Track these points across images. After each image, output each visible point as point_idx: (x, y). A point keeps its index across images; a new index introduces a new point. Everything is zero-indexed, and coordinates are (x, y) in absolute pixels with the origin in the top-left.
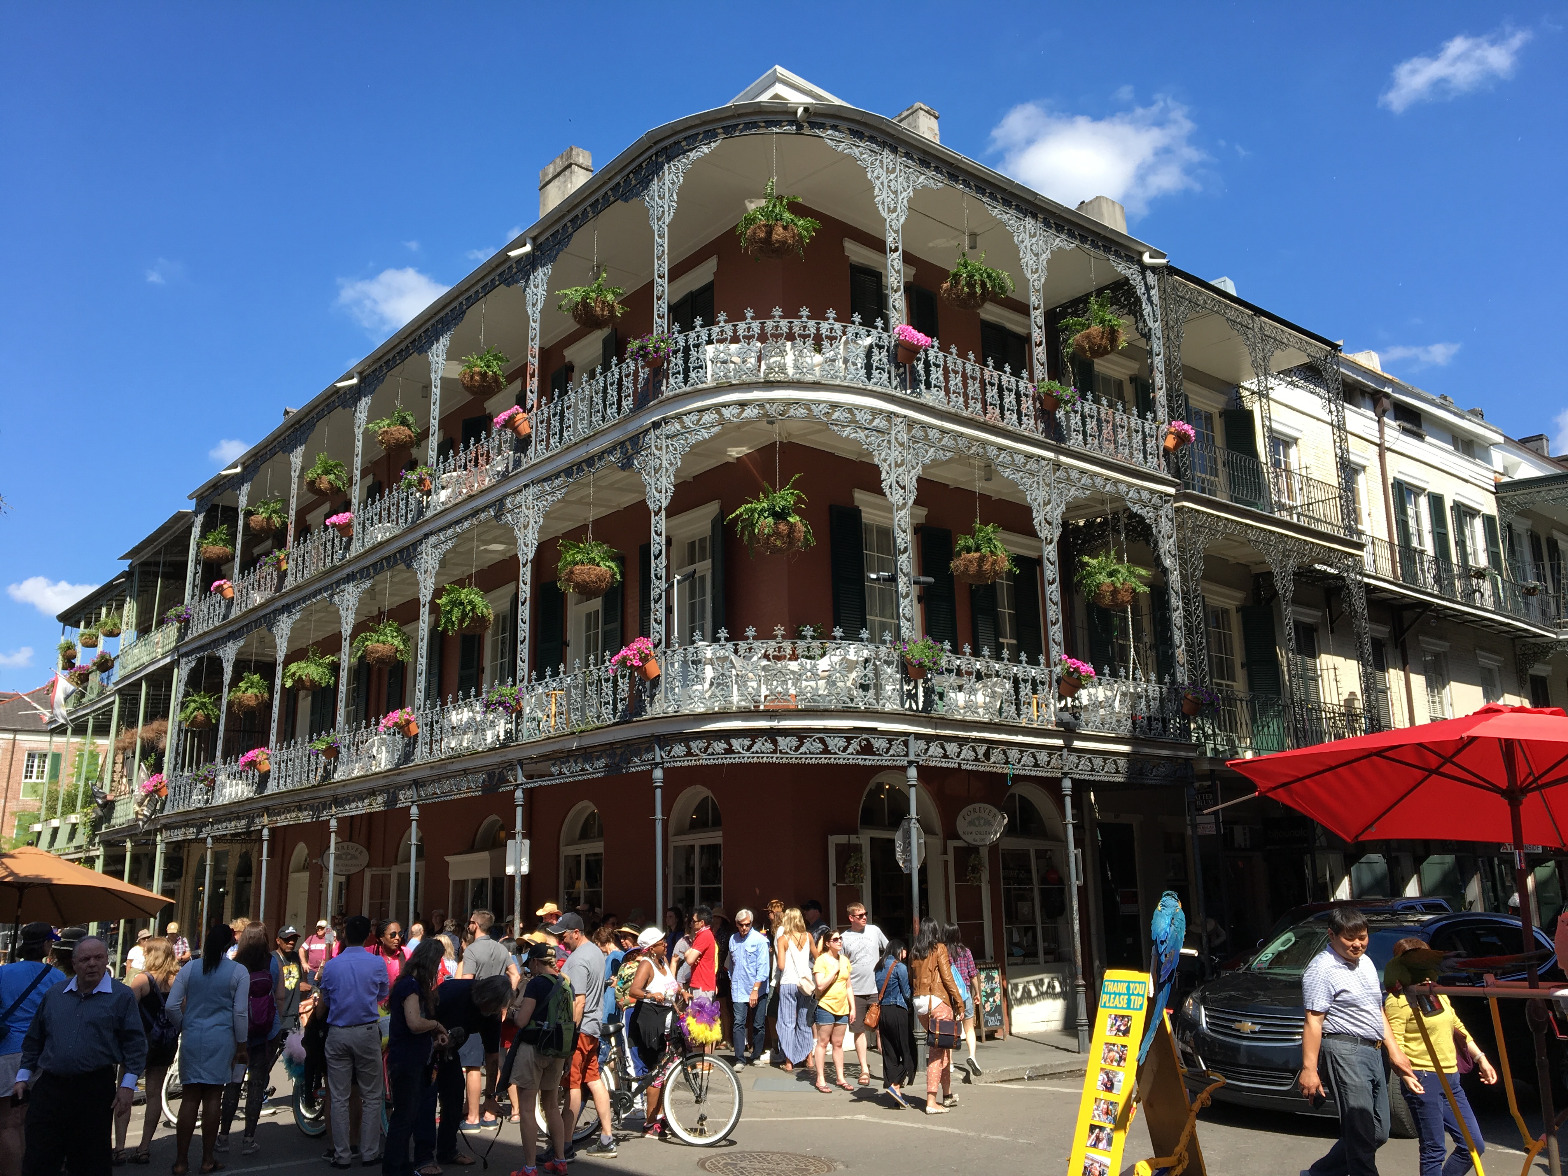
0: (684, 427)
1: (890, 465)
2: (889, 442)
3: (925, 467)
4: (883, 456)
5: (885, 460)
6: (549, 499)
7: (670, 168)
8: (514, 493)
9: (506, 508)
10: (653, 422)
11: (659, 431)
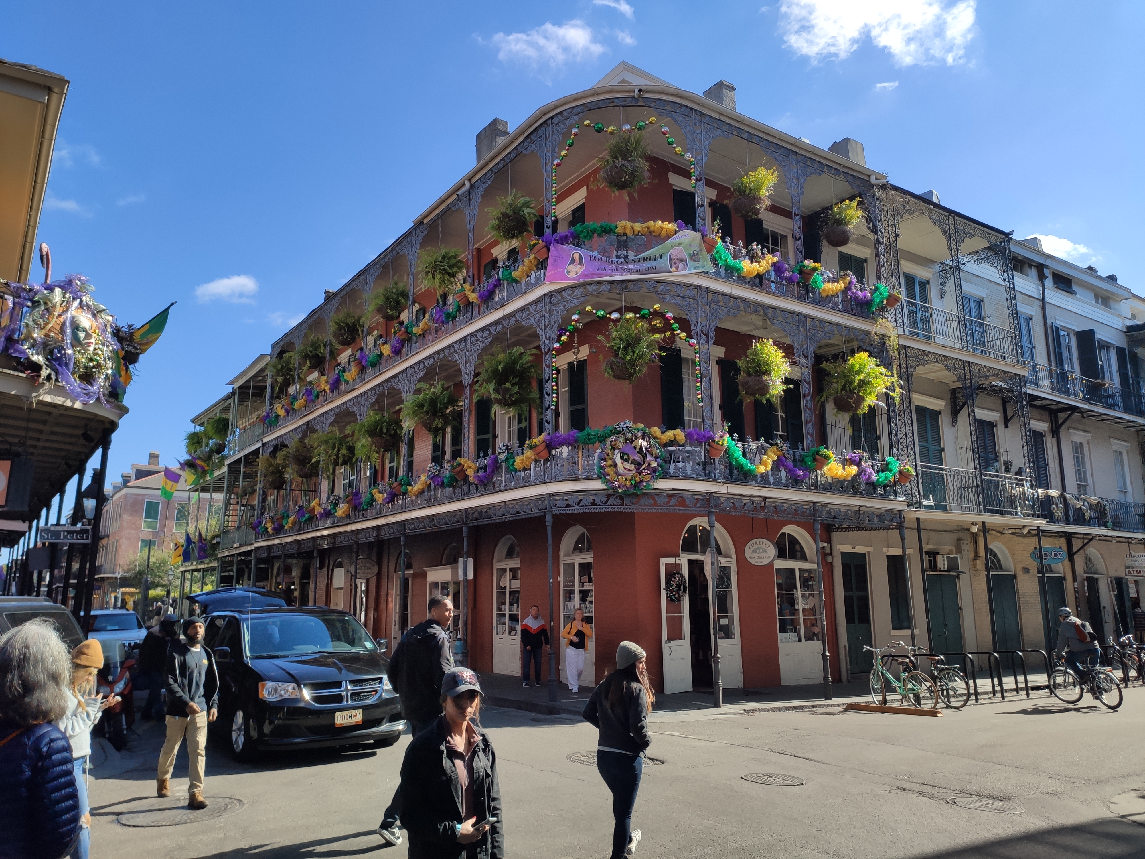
0: (564, 298)
1: (697, 320)
4: (692, 314)
6: (481, 345)
7: (553, 131)
8: (460, 341)
9: (455, 351)
10: (544, 295)
11: (548, 300)
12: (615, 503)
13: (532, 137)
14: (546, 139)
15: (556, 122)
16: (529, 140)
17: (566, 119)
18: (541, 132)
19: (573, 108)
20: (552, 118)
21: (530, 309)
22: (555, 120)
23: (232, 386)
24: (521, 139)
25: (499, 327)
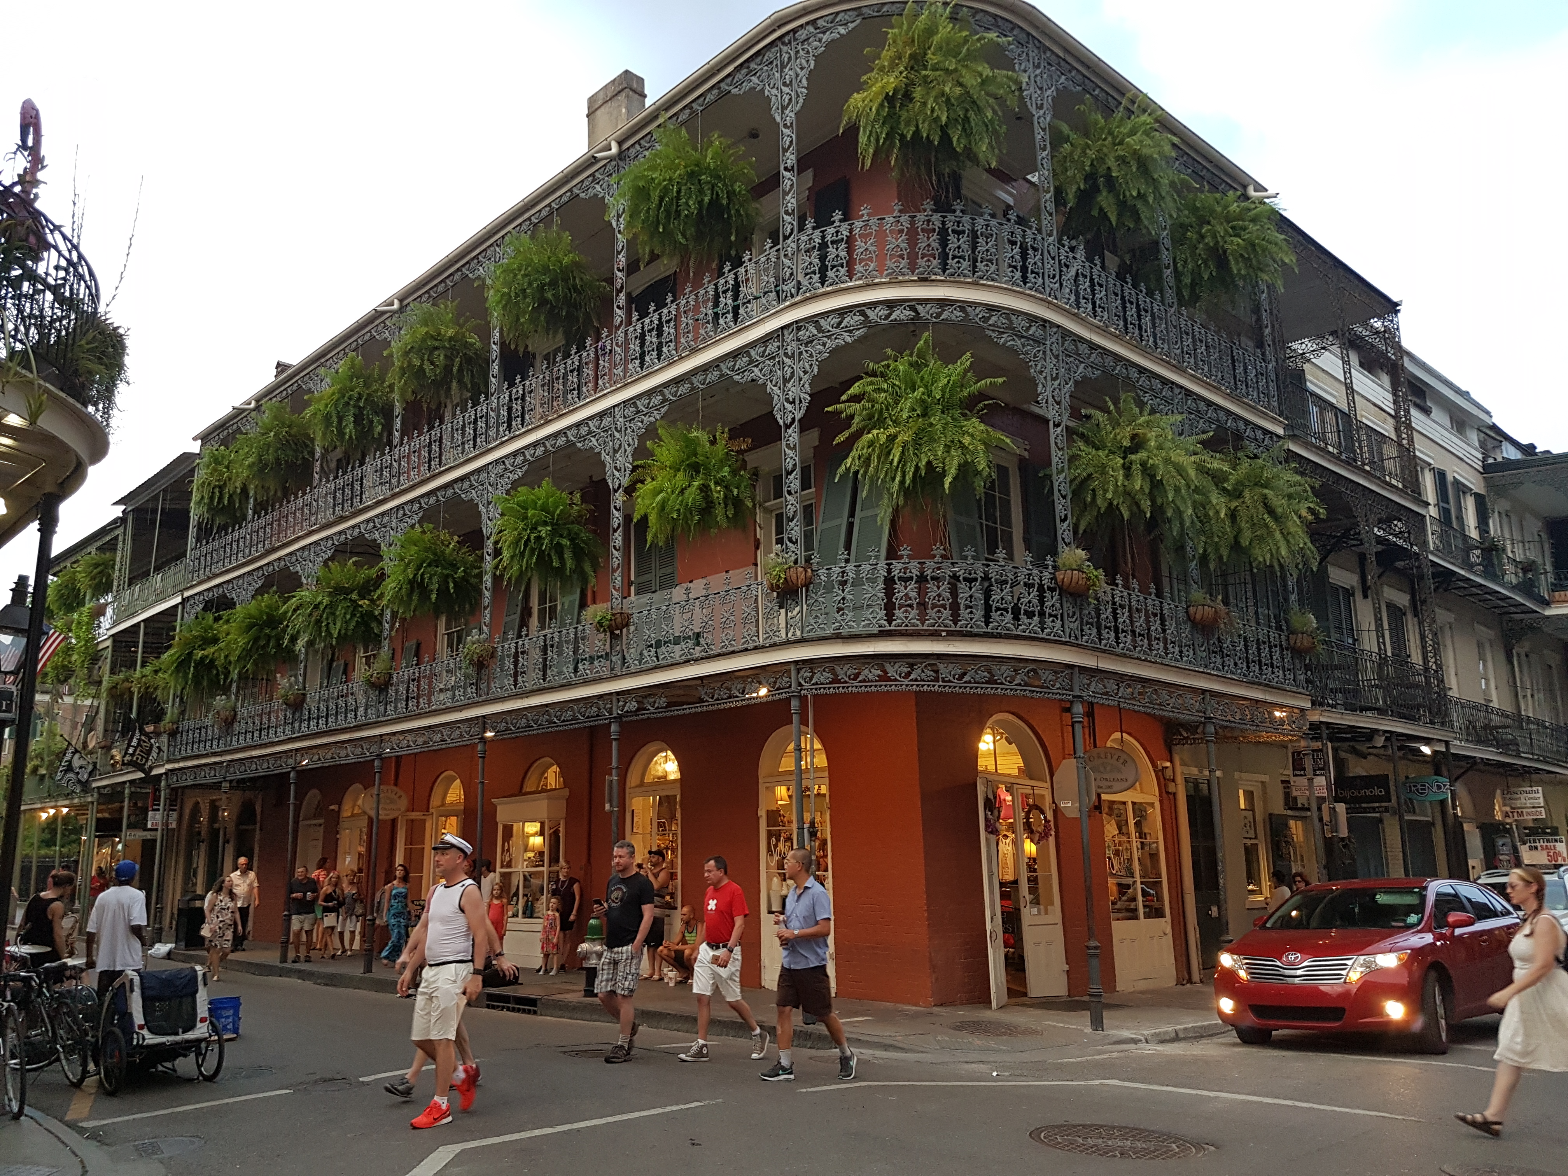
0: (823, 332)
1: (1045, 378)
2: (1044, 352)
3: (1076, 383)
4: (1039, 368)
5: (1041, 372)
6: (646, 419)
7: (798, 52)
8: (601, 415)
9: (590, 432)
10: (783, 328)
11: (789, 337)
12: (923, 676)
13: (753, 65)
14: (783, 67)
15: (803, 37)
16: (744, 71)
17: (824, 33)
18: (769, 55)
19: (837, 13)
20: (795, 31)
21: (753, 353)
22: (802, 34)
23: (123, 507)
24: (730, 69)
25: (684, 389)
